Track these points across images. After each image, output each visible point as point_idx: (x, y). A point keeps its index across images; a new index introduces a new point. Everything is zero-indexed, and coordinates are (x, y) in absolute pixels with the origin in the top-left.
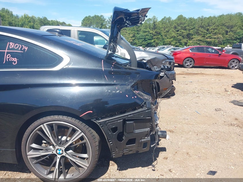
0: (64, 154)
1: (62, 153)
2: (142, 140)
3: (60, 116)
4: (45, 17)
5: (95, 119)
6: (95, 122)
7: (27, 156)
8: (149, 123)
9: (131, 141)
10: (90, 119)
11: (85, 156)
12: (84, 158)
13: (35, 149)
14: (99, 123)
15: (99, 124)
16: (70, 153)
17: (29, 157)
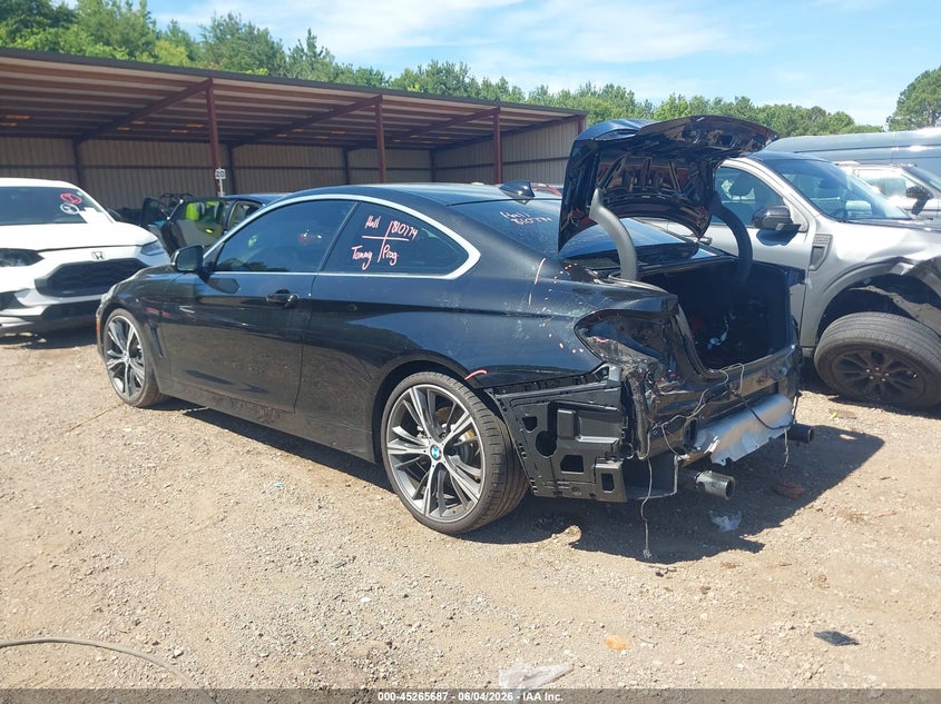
0: (443, 460)
1: (440, 458)
2: (598, 466)
3: (445, 376)
4: (743, 98)
5: (491, 390)
6: (492, 396)
7: (387, 448)
8: (617, 425)
9: (574, 462)
10: (482, 389)
11: (475, 471)
12: (472, 477)
13: (402, 439)
14: (499, 400)
15: (498, 403)
16: (456, 461)
17: (390, 452)
